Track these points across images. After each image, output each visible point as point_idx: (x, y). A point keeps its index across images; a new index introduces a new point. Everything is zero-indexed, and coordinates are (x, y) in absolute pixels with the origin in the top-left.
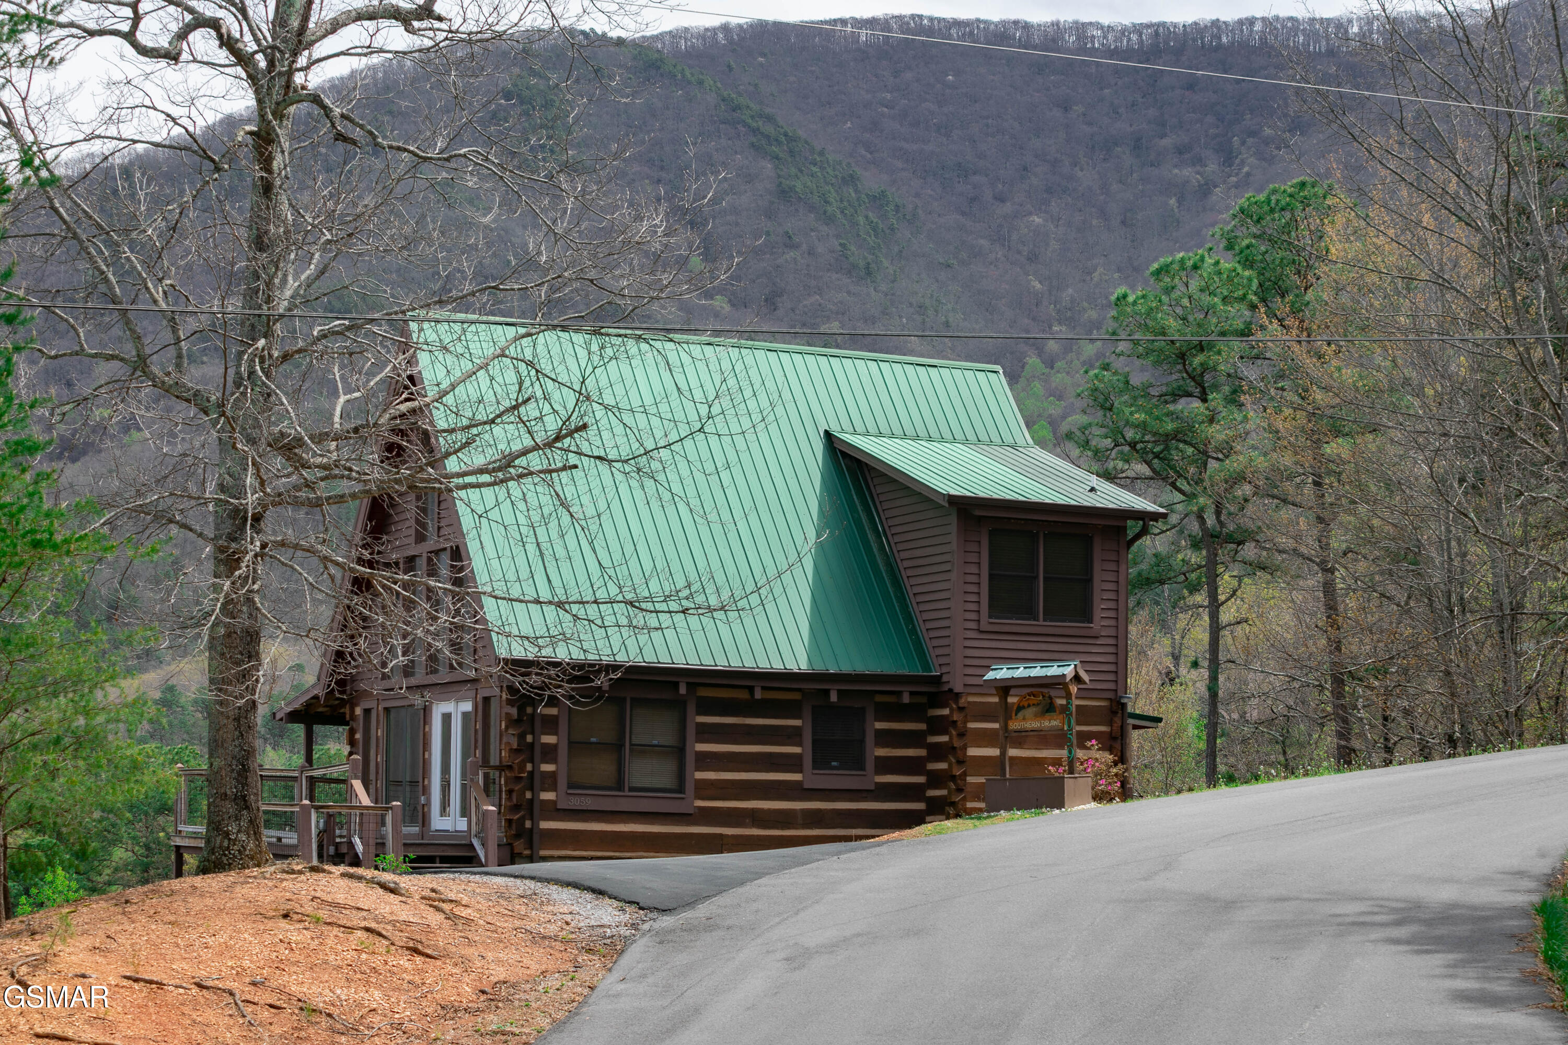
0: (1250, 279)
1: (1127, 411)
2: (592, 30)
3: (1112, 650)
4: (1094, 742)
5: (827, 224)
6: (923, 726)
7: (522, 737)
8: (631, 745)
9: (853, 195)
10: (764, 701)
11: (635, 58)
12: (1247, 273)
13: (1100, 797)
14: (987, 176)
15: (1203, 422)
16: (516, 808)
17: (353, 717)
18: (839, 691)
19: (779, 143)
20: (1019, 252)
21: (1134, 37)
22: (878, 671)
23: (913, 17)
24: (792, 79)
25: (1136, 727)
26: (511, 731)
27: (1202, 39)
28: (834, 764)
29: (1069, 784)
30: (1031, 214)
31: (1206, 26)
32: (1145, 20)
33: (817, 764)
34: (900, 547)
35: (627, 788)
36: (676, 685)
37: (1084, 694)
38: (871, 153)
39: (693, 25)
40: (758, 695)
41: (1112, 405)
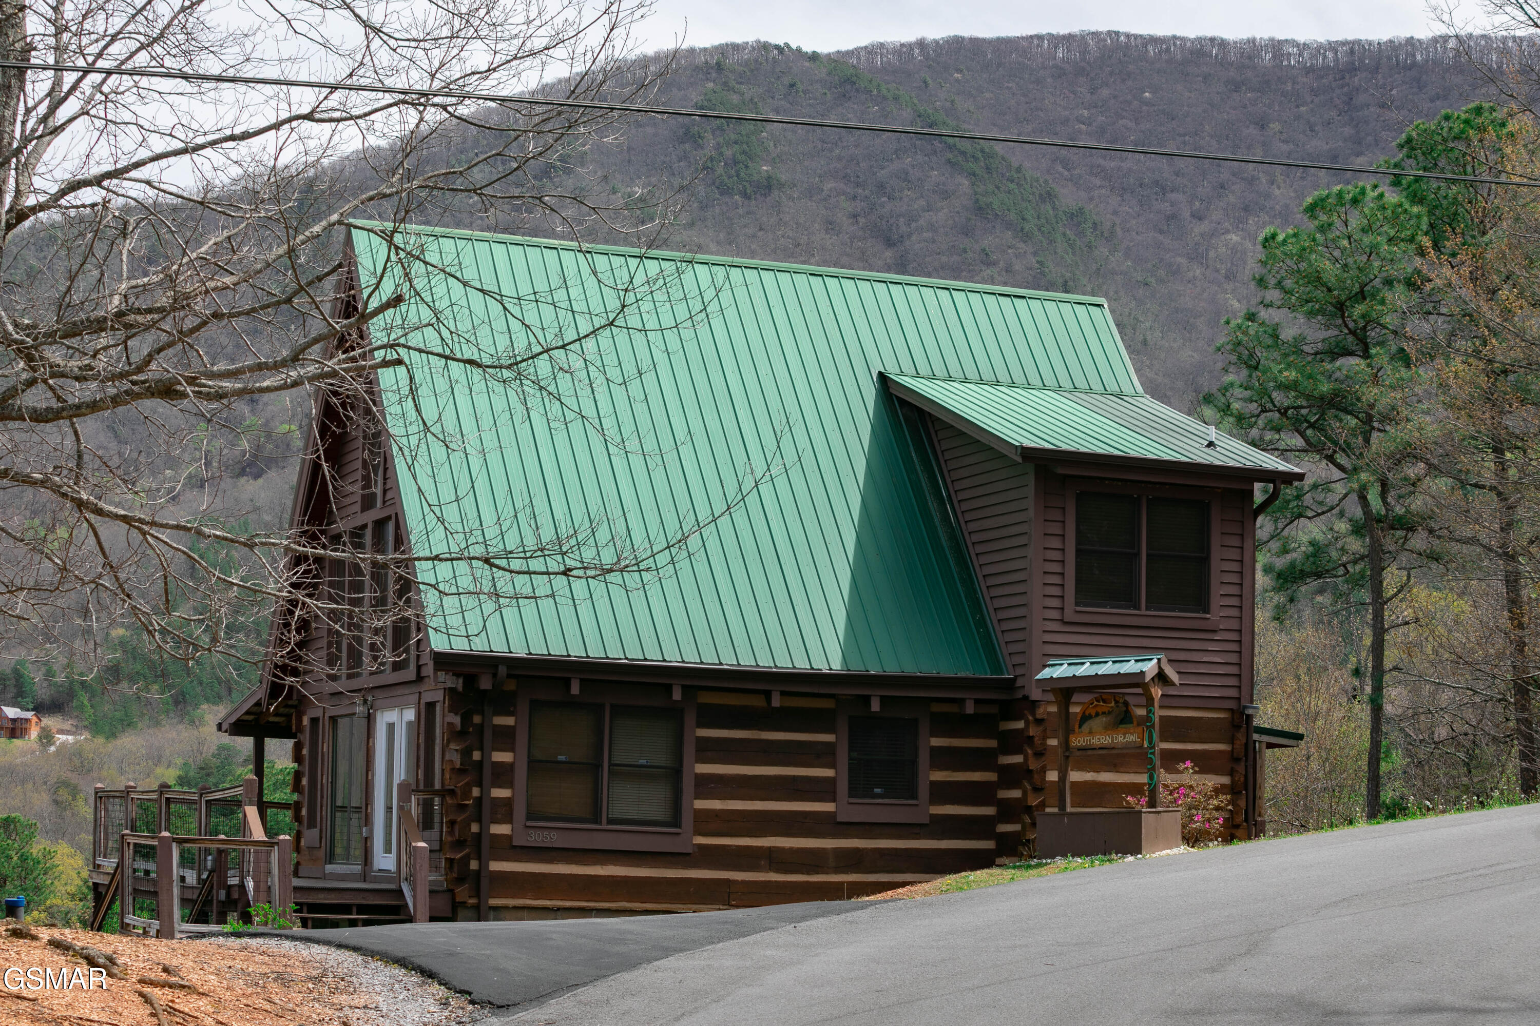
0: (1418, 217)
1: (1275, 369)
2: (787, 44)
3: (1235, 647)
4: (1189, 764)
5: (1025, 242)
6: (993, 743)
7: (466, 753)
8: (610, 765)
9: (1051, 212)
10: (781, 709)
11: (829, 74)
12: (1415, 210)
13: (1193, 839)
14: (1184, 193)
15: (1365, 382)
16: (459, 844)
17: (300, 728)
18: (883, 698)
19: (976, 159)
20: (1217, 271)
21: (1330, 55)
22: (934, 672)
23: (1109, 33)
24: (988, 95)
25: (1270, 746)
26: (453, 746)
27: (1397, 57)
28: (878, 790)
29: (1148, 821)
30: (1227, 232)
31: (1400, 44)
32: (1340, 38)
33: (853, 791)
34: (968, 517)
35: (604, 820)
36: (668, 688)
37: (1168, 702)
38: (1069, 170)
39: (889, 40)
40: (776, 702)
41: (1258, 363)
